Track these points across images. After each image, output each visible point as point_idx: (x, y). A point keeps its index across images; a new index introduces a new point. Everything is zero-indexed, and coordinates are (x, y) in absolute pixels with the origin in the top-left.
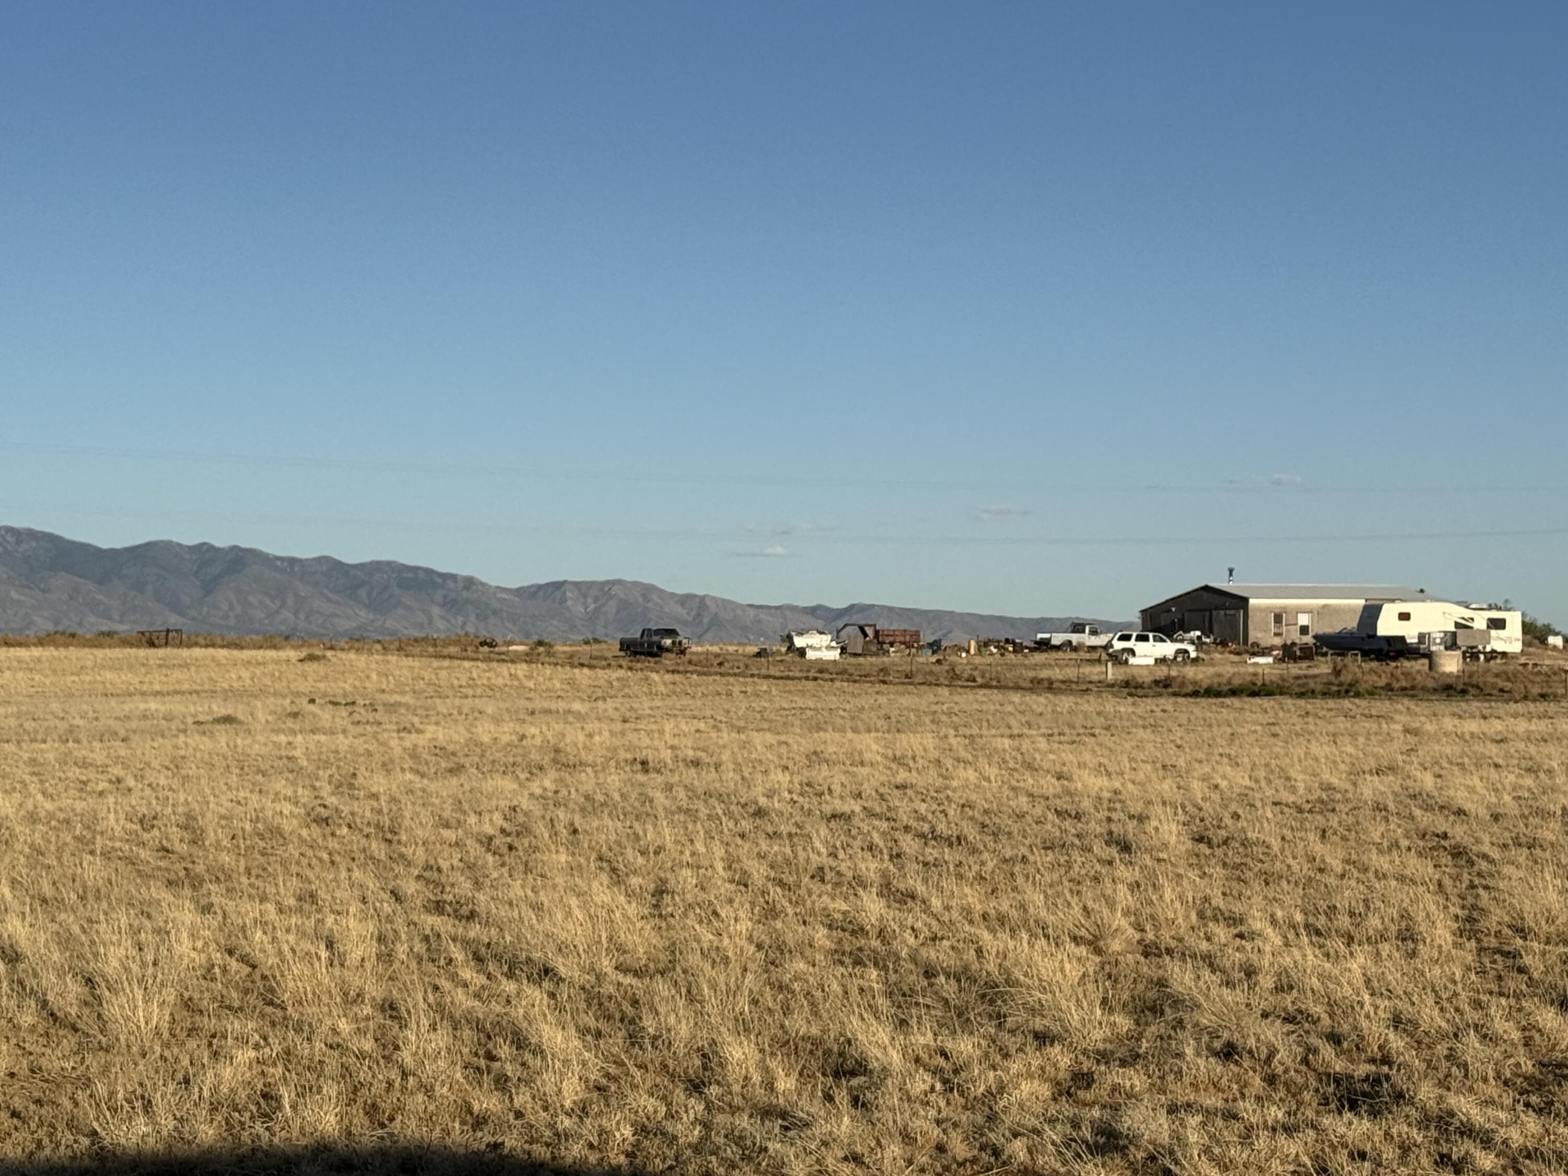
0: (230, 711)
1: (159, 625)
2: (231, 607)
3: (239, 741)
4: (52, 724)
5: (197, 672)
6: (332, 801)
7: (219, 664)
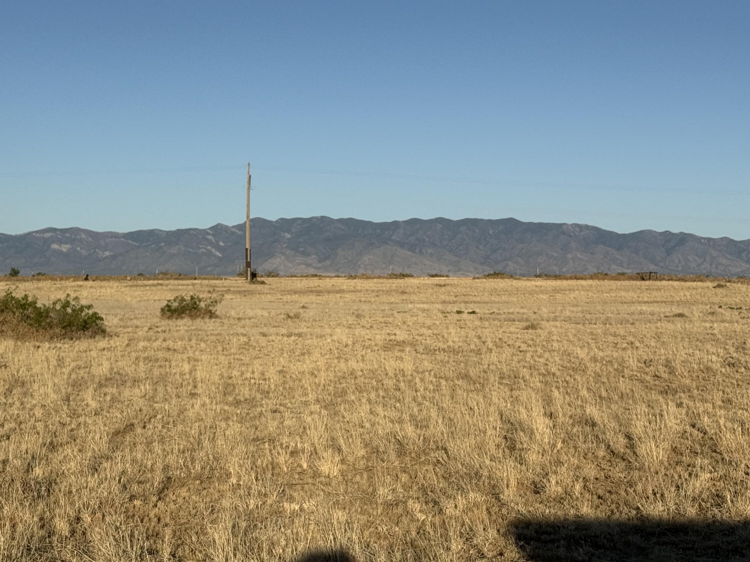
0: (681, 312)
1: (645, 270)
2: (680, 262)
3: (687, 326)
4: (597, 316)
5: (665, 292)
6: (735, 355)
7: (675, 289)
